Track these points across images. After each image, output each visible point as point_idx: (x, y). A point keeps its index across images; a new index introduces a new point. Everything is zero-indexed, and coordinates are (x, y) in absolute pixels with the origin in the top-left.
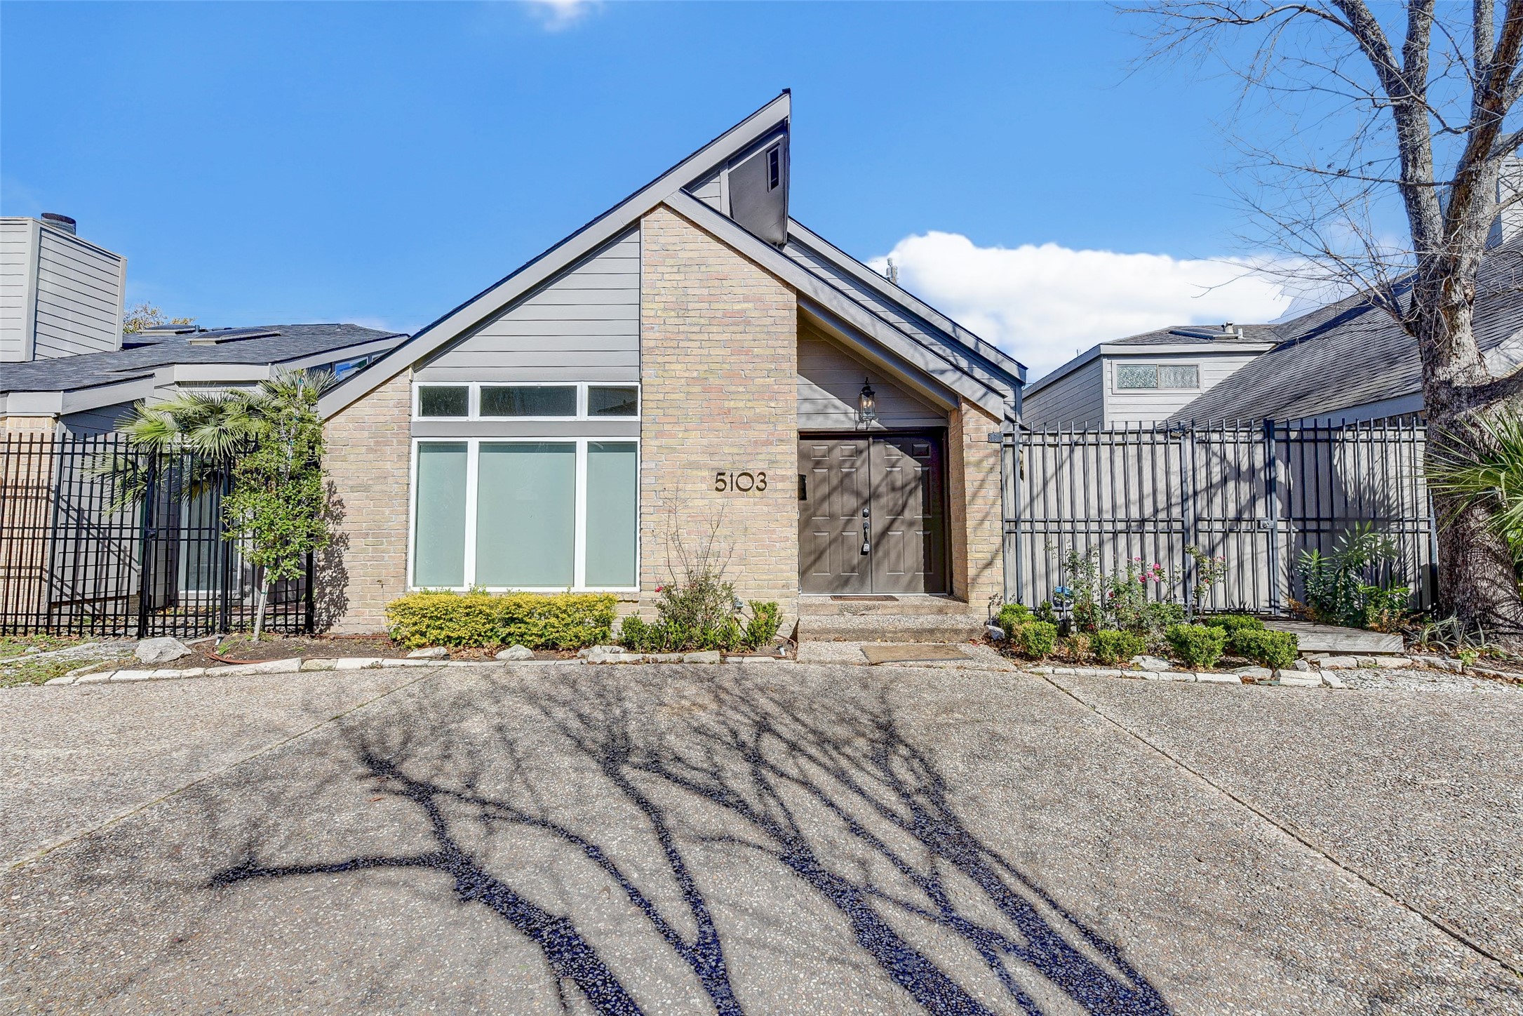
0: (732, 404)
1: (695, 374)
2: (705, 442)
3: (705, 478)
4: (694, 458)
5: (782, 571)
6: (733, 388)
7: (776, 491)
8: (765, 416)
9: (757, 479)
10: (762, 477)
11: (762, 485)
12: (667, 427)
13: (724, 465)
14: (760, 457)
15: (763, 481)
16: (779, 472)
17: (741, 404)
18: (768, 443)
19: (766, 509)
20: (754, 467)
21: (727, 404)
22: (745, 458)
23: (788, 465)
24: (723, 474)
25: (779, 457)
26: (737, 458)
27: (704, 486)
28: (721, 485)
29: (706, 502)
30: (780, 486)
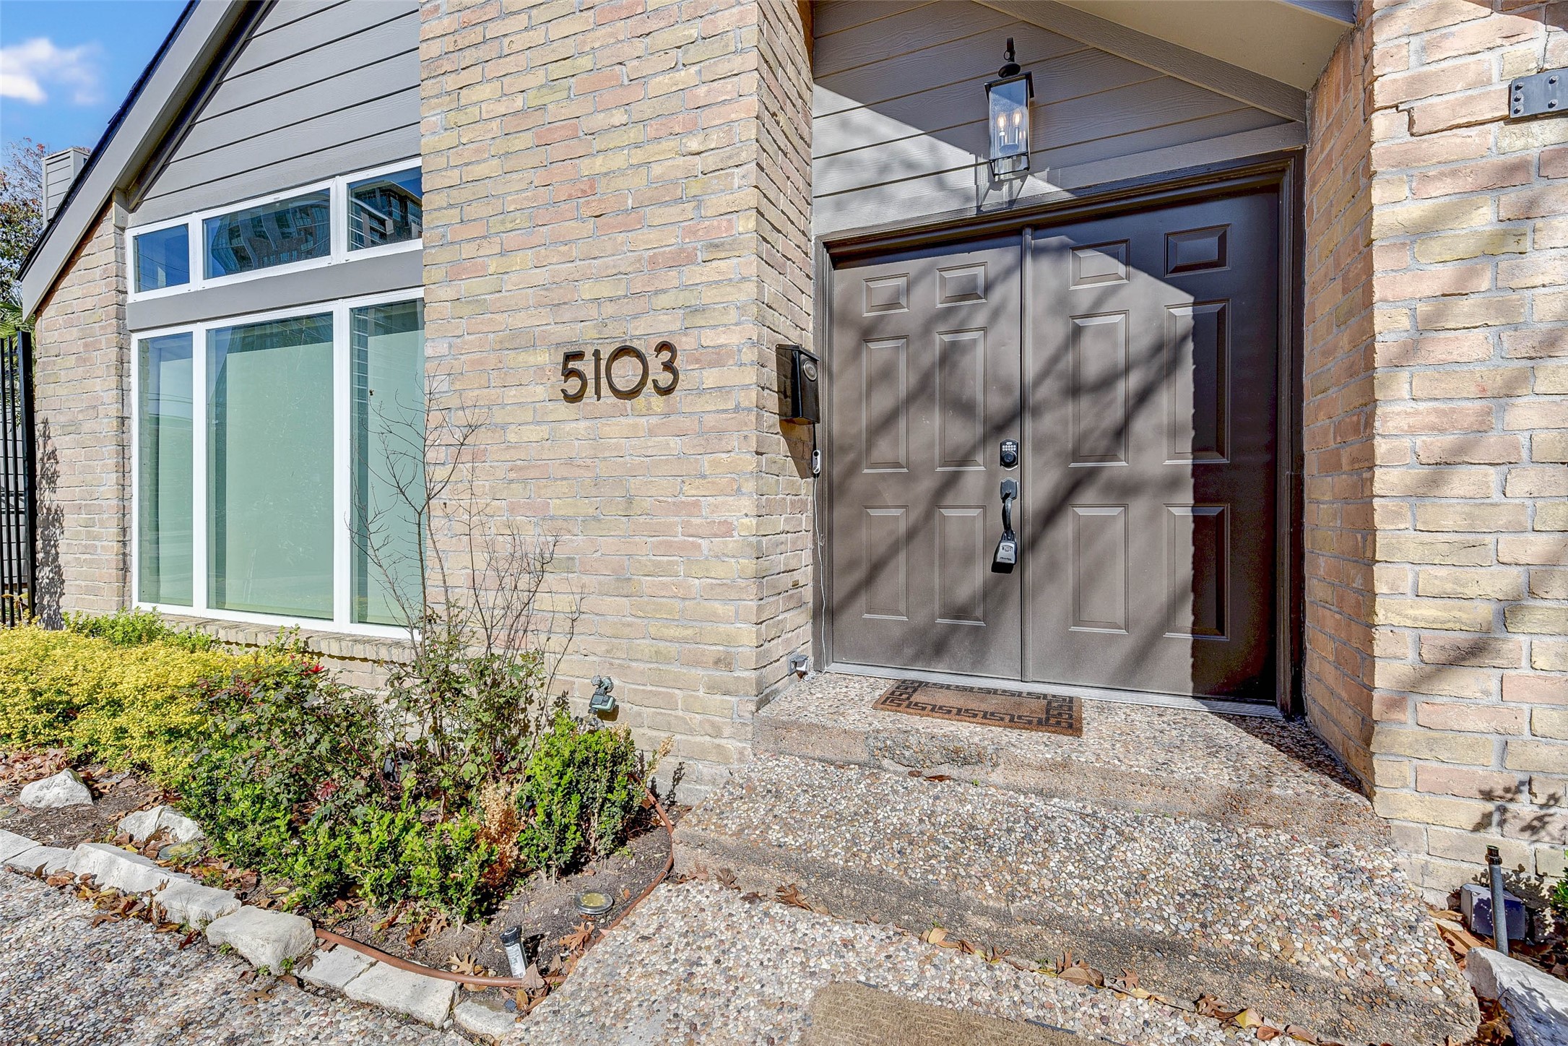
0: (599, 165)
1: (519, 103)
2: (541, 276)
3: (541, 368)
4: (520, 320)
5: (714, 618)
6: (600, 120)
7: (701, 392)
8: (675, 182)
9: (655, 363)
10: (665, 355)
11: (665, 379)
12: (468, 250)
13: (585, 335)
14: (664, 301)
15: (668, 366)
16: (709, 338)
17: (618, 161)
18: (682, 259)
19: (675, 443)
20: (644, 333)
21: (586, 167)
22: (629, 308)
23: (733, 315)
24: (578, 356)
25: (708, 296)
26: (609, 309)
27: (540, 392)
28: (573, 385)
29: (543, 431)
30: (711, 377)
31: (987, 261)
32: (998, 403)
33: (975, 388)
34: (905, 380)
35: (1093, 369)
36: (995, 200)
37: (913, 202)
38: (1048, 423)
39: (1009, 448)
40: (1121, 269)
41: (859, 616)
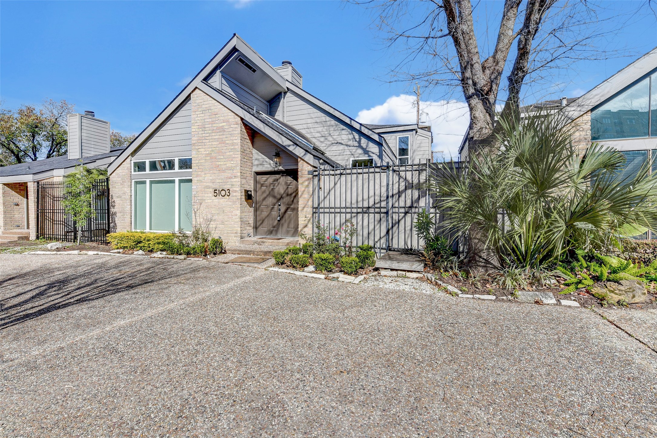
0: (219, 163)
1: (207, 153)
2: (211, 178)
3: (211, 192)
4: (208, 184)
5: (235, 227)
6: (220, 157)
7: (233, 196)
8: (230, 167)
9: (227, 192)
10: (228, 191)
11: (228, 194)
12: (199, 173)
13: (217, 187)
14: (228, 183)
15: (229, 192)
16: (234, 189)
17: (222, 163)
18: (231, 178)
19: (230, 203)
20: (226, 187)
21: (218, 163)
22: (224, 184)
23: (237, 186)
24: (216, 190)
25: (234, 183)
26: (221, 184)
27: (211, 195)
28: (216, 194)
29: (211, 201)
30: (234, 194)
31: (277, 176)
32: (279, 197)
33: (276, 194)
34: (267, 193)
35: (290, 193)
36: (276, 169)
37: (266, 168)
38: (284, 200)
39: (279, 203)
40: (292, 179)
41: (260, 229)
